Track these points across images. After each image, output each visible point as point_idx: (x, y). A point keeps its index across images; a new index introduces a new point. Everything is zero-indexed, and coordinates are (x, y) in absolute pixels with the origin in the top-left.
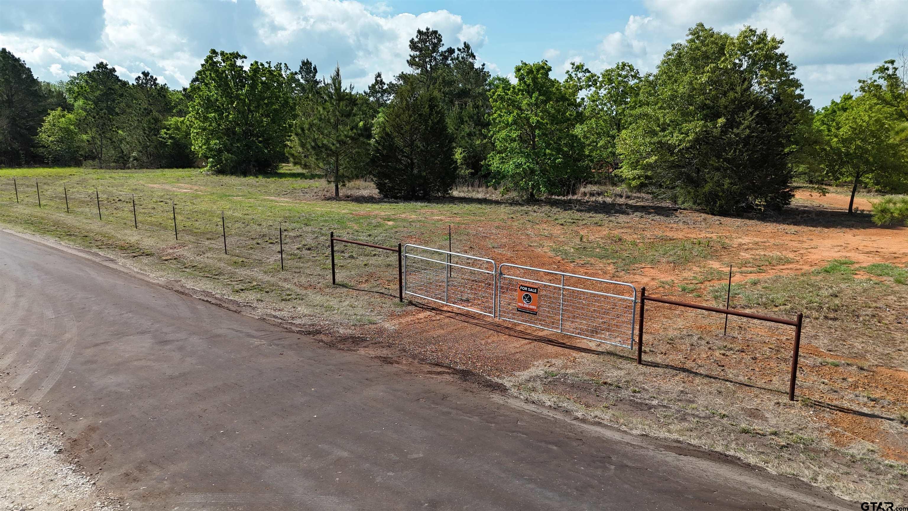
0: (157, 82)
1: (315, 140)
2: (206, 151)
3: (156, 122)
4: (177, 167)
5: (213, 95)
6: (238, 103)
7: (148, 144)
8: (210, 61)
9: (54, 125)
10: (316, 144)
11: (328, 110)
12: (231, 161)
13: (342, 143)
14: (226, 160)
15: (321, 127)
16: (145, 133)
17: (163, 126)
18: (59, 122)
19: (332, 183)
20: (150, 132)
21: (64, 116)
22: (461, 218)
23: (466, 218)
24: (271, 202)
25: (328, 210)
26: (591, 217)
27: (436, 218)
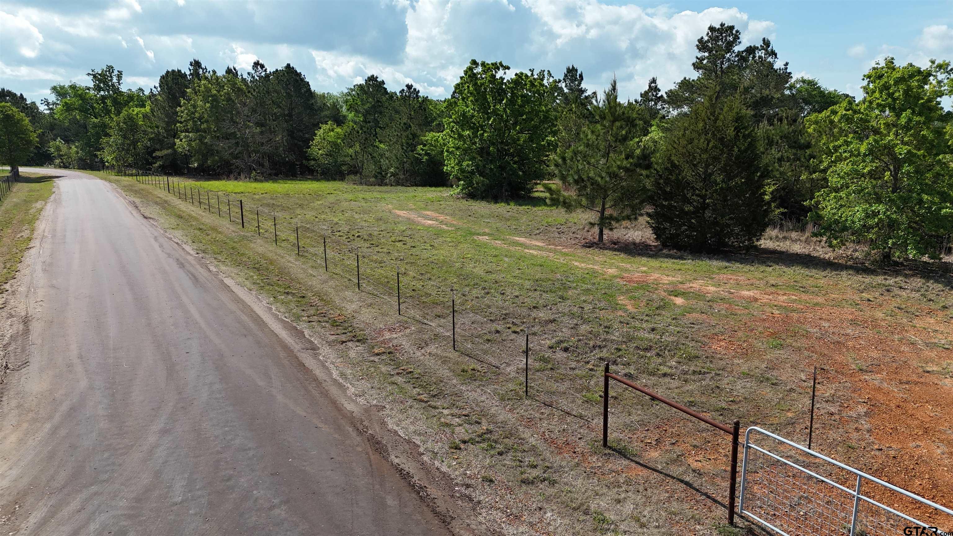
0: (419, 94)
1: (578, 172)
2: (458, 173)
3: (414, 138)
4: (431, 186)
5: (469, 111)
6: (494, 120)
7: (405, 160)
8: (469, 73)
9: (324, 139)
10: (580, 177)
11: (597, 133)
12: (483, 185)
13: (613, 176)
14: (477, 183)
15: (588, 155)
16: (403, 149)
17: (420, 142)
18: (328, 136)
19: (596, 226)
20: (407, 148)
21: (333, 130)
22: (785, 297)
23: (794, 297)
24: (520, 248)
25: (590, 266)
27: (746, 293)
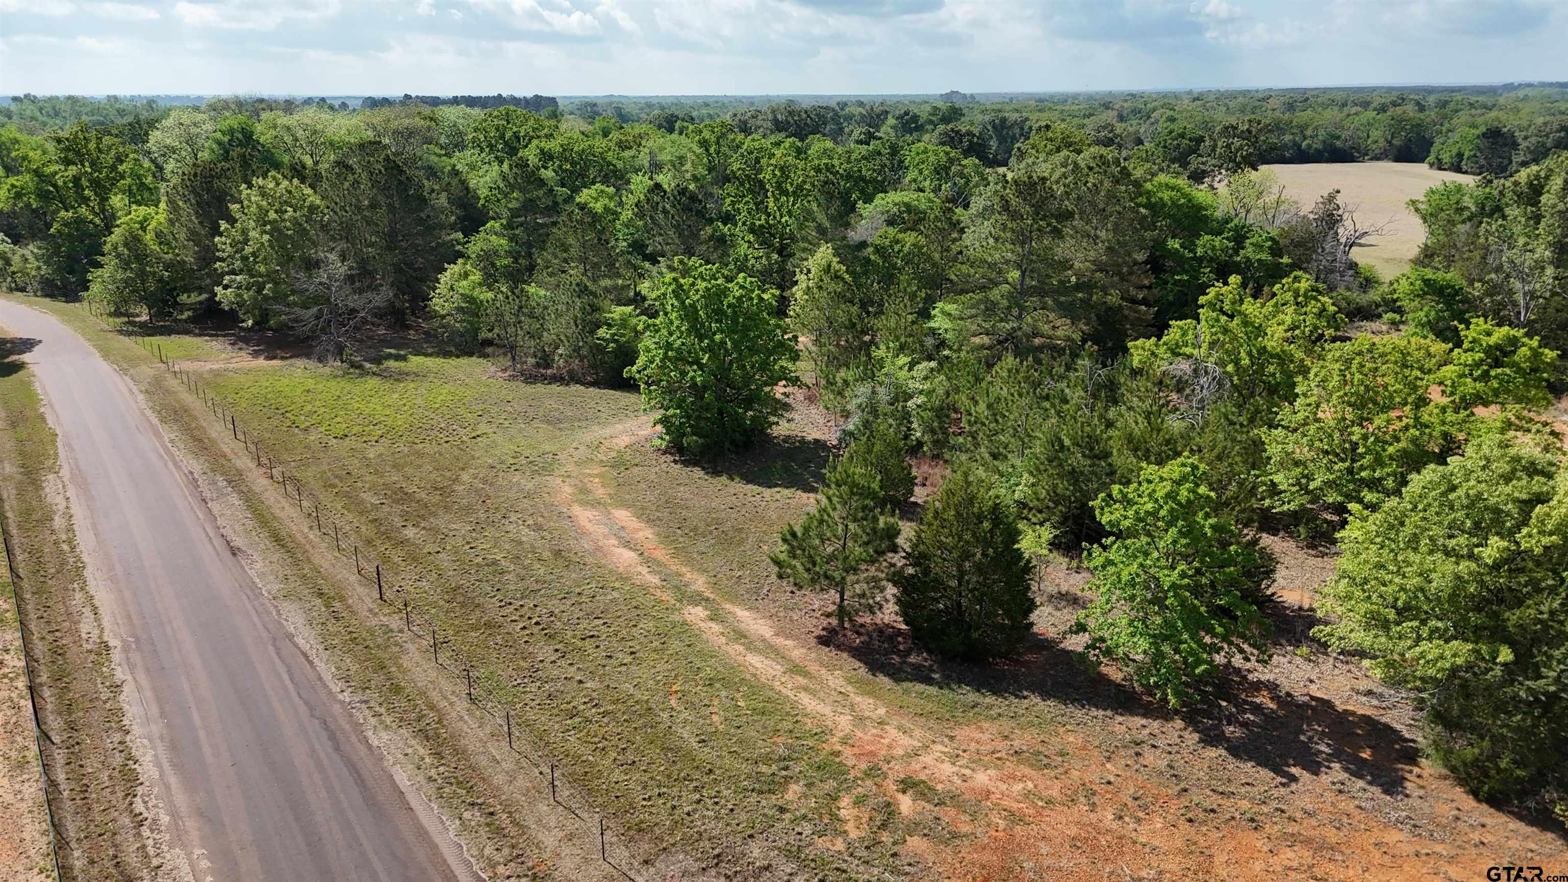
3: (593, 312)
7: (581, 344)
9: (453, 290)
12: (697, 446)
14: (689, 444)
16: (577, 327)
17: (603, 320)
18: (459, 287)
20: (584, 327)
21: (465, 276)
22: (1021, 785)
23: (1030, 785)
24: (742, 648)
25: (821, 708)
26: (1248, 784)
27: (982, 778)
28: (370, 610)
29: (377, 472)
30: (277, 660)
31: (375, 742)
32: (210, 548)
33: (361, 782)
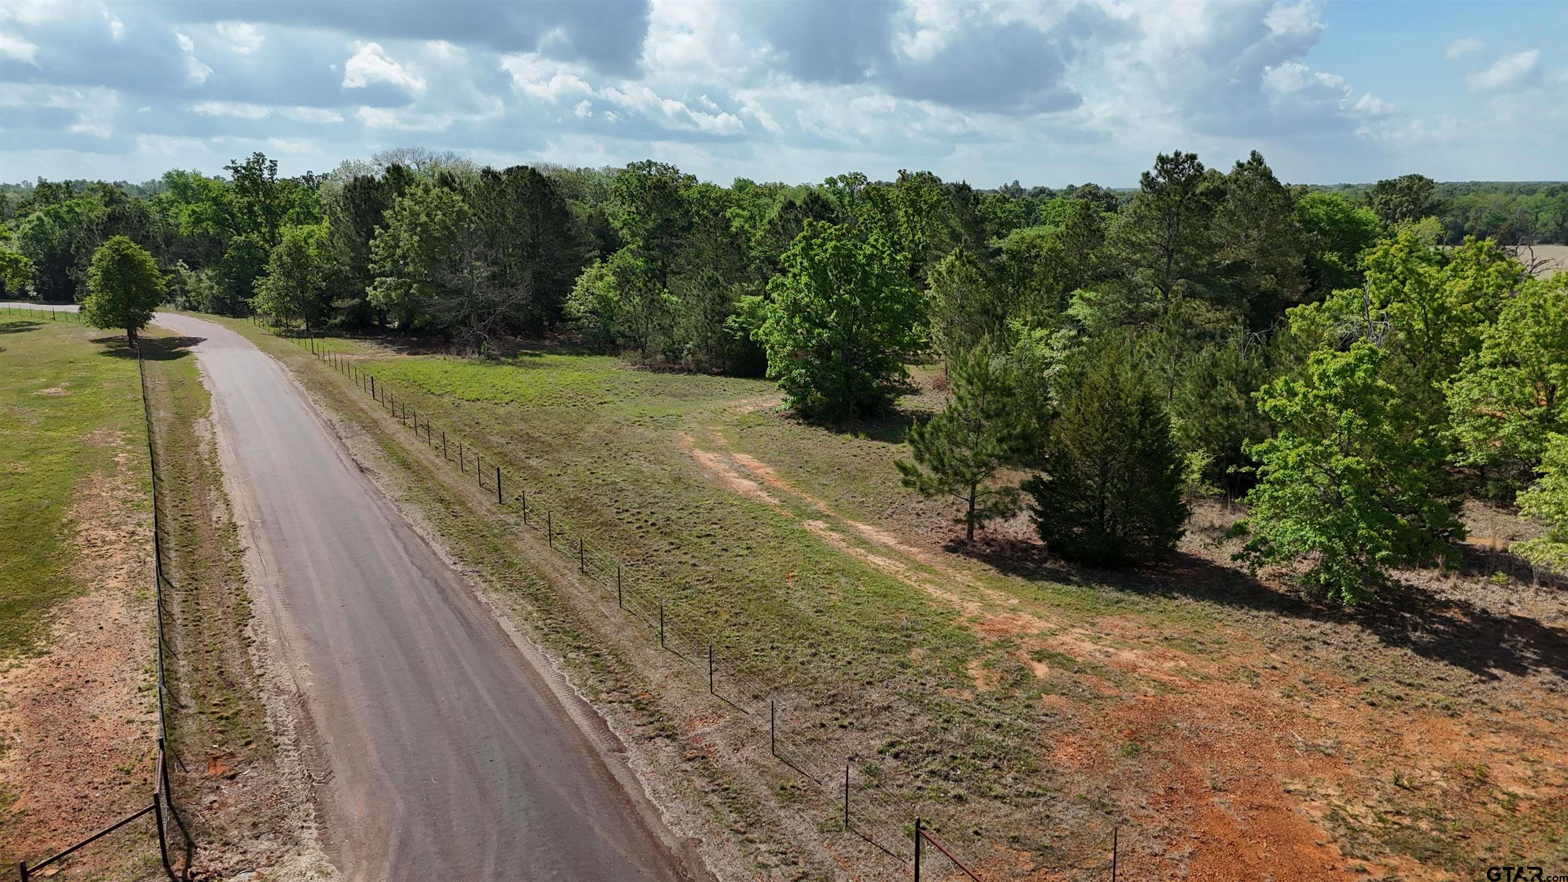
3: (723, 302)
4: (747, 376)
7: (709, 334)
9: (588, 291)
12: (821, 404)
14: (813, 402)
15: (952, 433)
16: (706, 317)
17: (732, 310)
18: (594, 287)
20: (713, 317)
21: (601, 278)
22: (1172, 664)
23: (1183, 664)
24: (863, 551)
25: (947, 596)
26: (1441, 679)
27: (1127, 656)
28: (489, 510)
29: (505, 423)
30: (394, 540)
31: (484, 600)
32: (341, 466)
33: (467, 625)
